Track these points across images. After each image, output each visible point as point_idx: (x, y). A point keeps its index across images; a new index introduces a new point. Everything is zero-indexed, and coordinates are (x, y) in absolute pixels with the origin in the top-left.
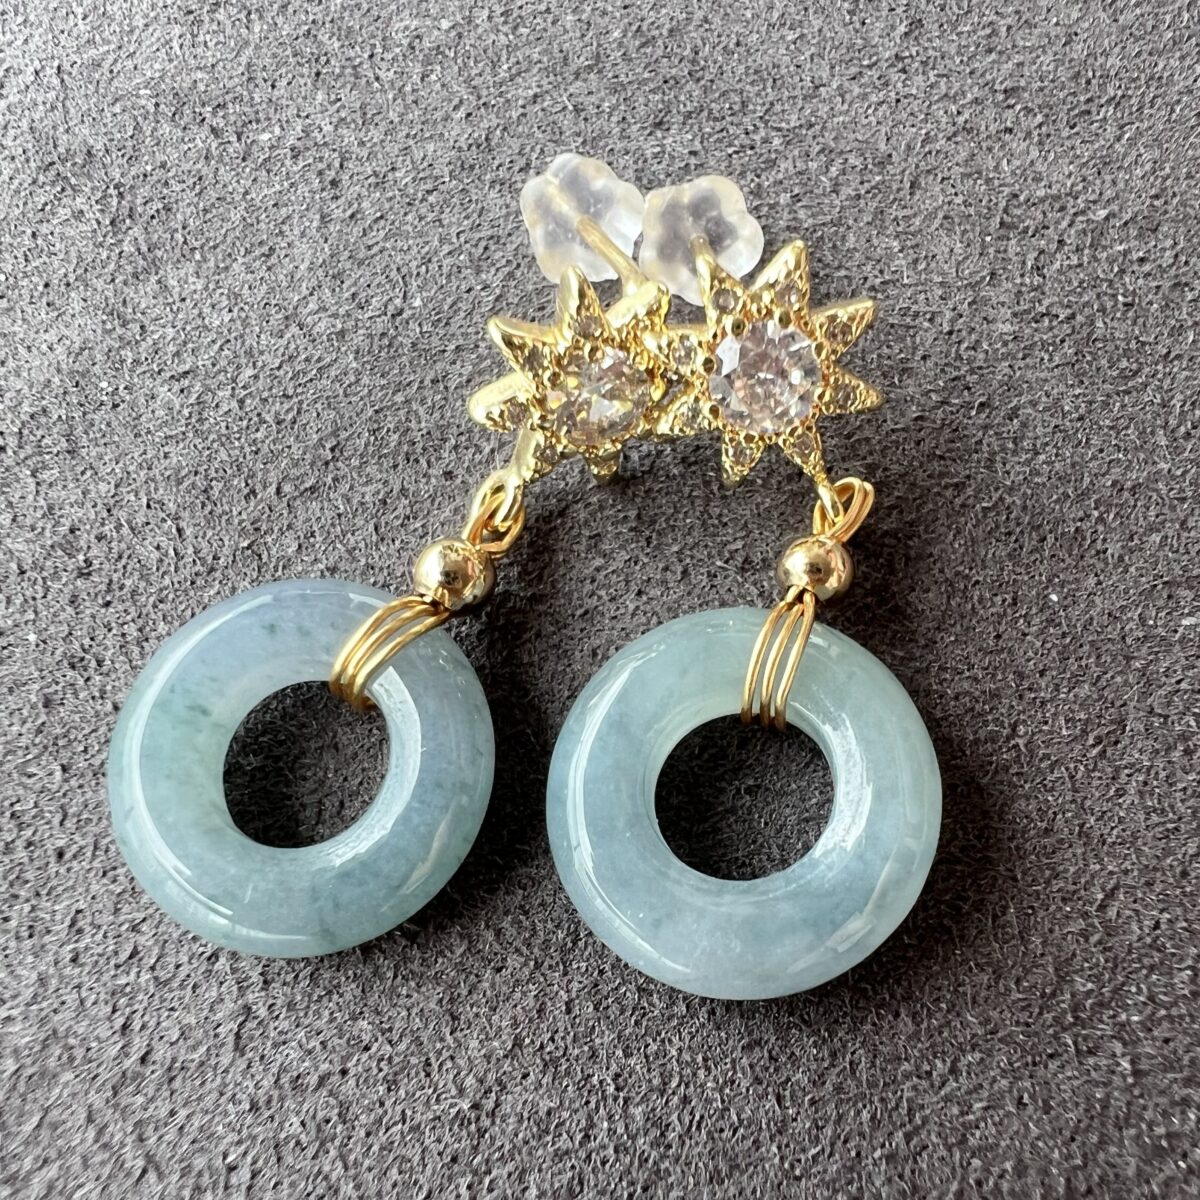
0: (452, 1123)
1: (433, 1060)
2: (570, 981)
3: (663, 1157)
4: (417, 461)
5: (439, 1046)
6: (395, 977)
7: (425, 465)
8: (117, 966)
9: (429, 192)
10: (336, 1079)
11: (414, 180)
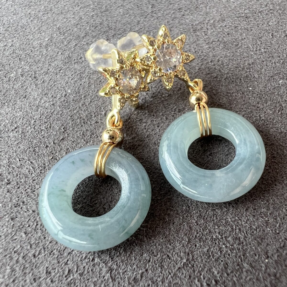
0: (183, 267)
1: (169, 254)
2: (193, 217)
3: (243, 246)
4: (87, 123)
5: (169, 250)
6: (147, 239)
7: (90, 123)
8: (66, 276)
9: (60, 70)
10: (145, 273)
11: (55, 69)
